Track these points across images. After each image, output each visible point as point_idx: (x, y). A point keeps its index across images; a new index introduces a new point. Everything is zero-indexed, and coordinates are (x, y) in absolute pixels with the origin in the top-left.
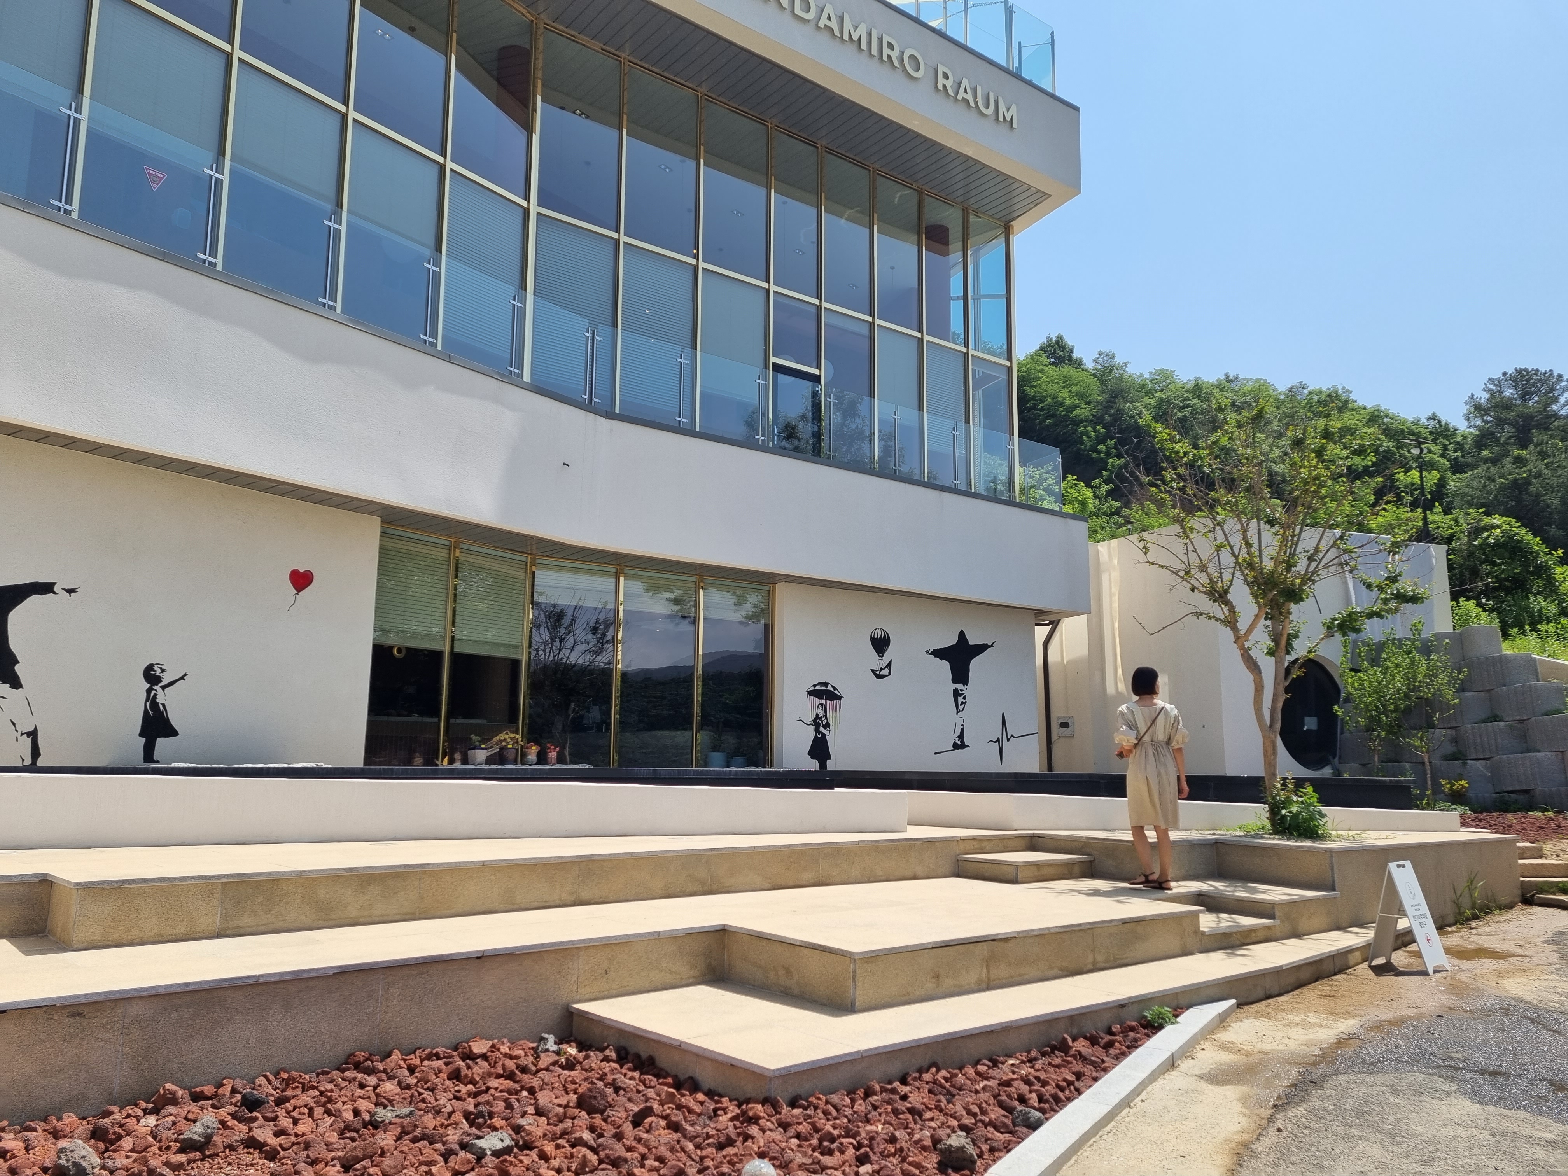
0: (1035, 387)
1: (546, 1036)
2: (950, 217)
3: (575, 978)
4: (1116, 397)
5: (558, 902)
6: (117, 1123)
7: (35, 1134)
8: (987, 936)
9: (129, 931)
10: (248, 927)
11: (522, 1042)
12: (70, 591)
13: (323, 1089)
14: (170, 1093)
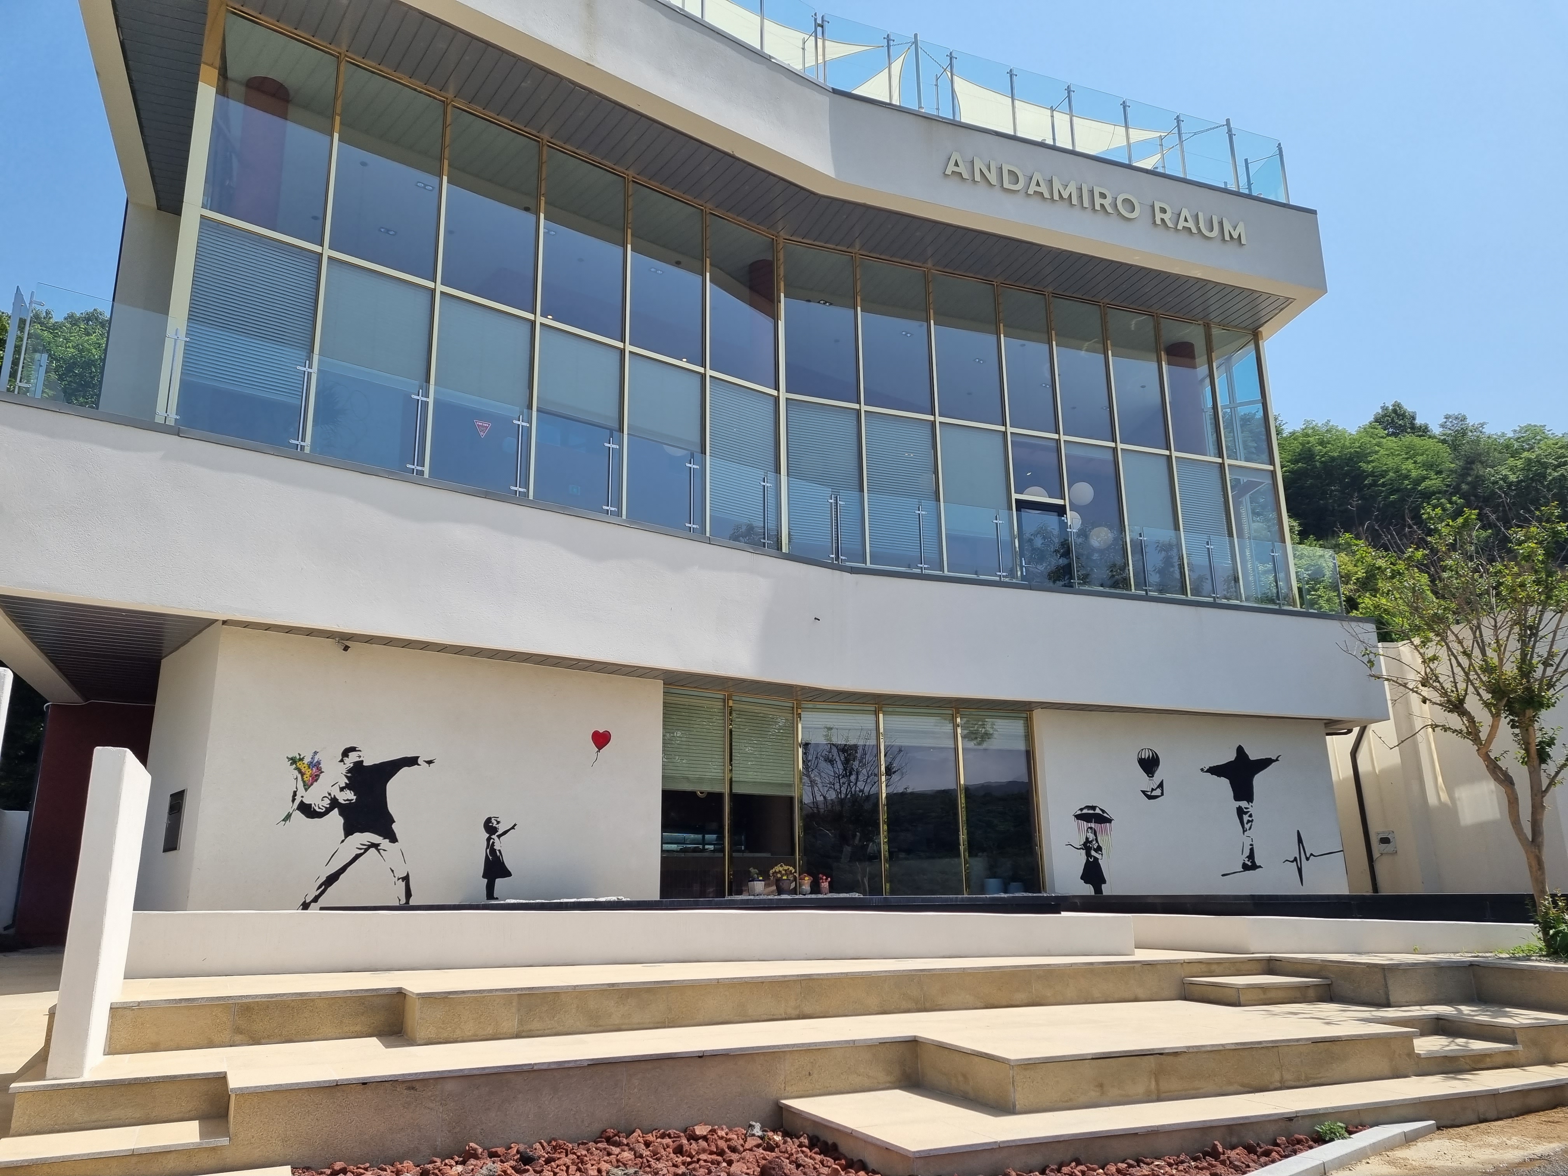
0: (1372, 461)
1: (754, 1123)
2: (1193, 334)
3: (782, 1078)
4: (1473, 462)
5: (784, 1016)
6: (437, 1168)
7: (385, 1172)
8: (1153, 1049)
9: (454, 1032)
10: (537, 1030)
11: (737, 1129)
12: (430, 762)
13: (579, 1154)
14: (473, 1150)
